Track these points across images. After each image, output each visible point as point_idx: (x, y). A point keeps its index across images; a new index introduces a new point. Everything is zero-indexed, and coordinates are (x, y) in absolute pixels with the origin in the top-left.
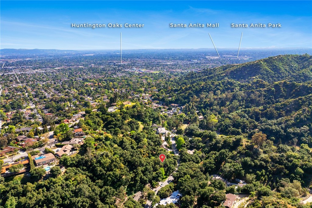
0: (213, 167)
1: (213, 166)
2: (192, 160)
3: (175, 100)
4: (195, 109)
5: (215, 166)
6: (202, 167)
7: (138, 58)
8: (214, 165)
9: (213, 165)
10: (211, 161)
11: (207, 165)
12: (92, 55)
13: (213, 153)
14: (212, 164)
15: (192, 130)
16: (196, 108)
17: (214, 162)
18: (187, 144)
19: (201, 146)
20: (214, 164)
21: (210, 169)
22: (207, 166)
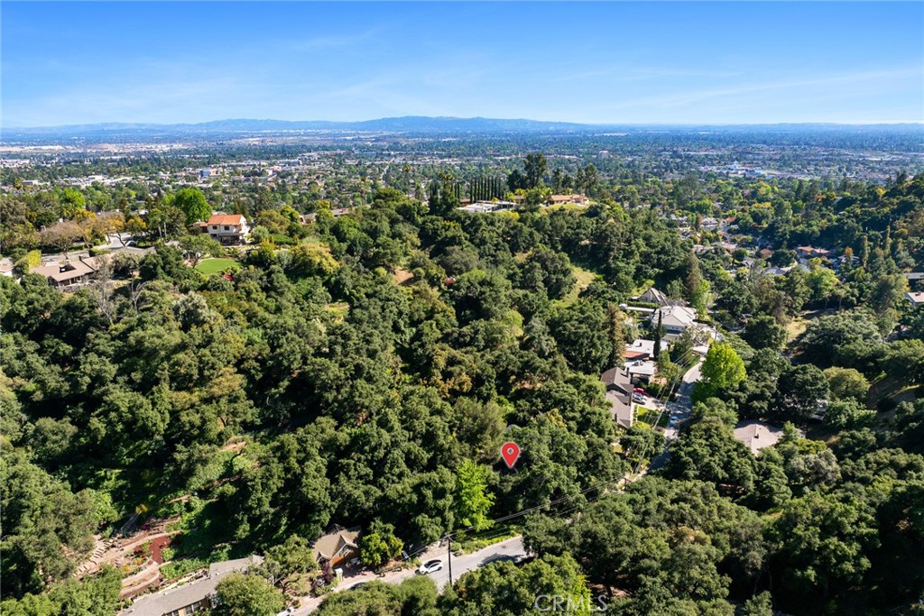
0: (849, 567)
1: (843, 558)
2: (732, 476)
3: (821, 231)
4: (907, 265)
5: (865, 562)
6: (752, 538)
7: (764, 142)
8: (861, 554)
9: (853, 549)
10: (846, 513)
11: (799, 530)
12: (622, 135)
13: (893, 464)
14: (842, 537)
15: (838, 336)
16: (912, 261)
17: (864, 530)
18: (758, 391)
19: (844, 420)
20: (860, 539)
21: (811, 572)
22: (800, 539)
